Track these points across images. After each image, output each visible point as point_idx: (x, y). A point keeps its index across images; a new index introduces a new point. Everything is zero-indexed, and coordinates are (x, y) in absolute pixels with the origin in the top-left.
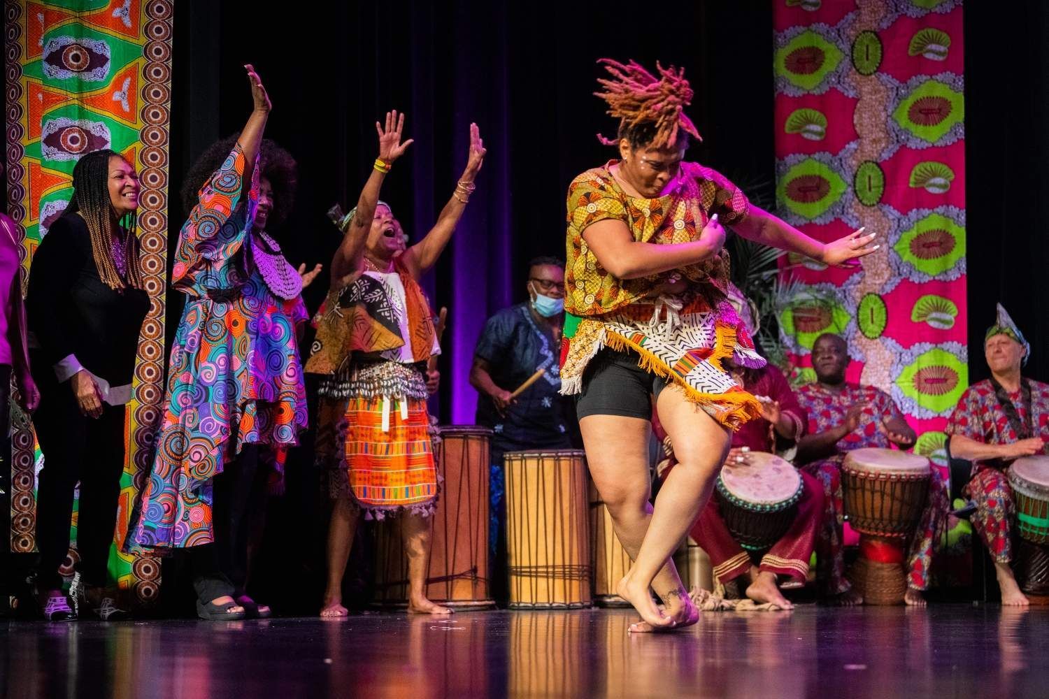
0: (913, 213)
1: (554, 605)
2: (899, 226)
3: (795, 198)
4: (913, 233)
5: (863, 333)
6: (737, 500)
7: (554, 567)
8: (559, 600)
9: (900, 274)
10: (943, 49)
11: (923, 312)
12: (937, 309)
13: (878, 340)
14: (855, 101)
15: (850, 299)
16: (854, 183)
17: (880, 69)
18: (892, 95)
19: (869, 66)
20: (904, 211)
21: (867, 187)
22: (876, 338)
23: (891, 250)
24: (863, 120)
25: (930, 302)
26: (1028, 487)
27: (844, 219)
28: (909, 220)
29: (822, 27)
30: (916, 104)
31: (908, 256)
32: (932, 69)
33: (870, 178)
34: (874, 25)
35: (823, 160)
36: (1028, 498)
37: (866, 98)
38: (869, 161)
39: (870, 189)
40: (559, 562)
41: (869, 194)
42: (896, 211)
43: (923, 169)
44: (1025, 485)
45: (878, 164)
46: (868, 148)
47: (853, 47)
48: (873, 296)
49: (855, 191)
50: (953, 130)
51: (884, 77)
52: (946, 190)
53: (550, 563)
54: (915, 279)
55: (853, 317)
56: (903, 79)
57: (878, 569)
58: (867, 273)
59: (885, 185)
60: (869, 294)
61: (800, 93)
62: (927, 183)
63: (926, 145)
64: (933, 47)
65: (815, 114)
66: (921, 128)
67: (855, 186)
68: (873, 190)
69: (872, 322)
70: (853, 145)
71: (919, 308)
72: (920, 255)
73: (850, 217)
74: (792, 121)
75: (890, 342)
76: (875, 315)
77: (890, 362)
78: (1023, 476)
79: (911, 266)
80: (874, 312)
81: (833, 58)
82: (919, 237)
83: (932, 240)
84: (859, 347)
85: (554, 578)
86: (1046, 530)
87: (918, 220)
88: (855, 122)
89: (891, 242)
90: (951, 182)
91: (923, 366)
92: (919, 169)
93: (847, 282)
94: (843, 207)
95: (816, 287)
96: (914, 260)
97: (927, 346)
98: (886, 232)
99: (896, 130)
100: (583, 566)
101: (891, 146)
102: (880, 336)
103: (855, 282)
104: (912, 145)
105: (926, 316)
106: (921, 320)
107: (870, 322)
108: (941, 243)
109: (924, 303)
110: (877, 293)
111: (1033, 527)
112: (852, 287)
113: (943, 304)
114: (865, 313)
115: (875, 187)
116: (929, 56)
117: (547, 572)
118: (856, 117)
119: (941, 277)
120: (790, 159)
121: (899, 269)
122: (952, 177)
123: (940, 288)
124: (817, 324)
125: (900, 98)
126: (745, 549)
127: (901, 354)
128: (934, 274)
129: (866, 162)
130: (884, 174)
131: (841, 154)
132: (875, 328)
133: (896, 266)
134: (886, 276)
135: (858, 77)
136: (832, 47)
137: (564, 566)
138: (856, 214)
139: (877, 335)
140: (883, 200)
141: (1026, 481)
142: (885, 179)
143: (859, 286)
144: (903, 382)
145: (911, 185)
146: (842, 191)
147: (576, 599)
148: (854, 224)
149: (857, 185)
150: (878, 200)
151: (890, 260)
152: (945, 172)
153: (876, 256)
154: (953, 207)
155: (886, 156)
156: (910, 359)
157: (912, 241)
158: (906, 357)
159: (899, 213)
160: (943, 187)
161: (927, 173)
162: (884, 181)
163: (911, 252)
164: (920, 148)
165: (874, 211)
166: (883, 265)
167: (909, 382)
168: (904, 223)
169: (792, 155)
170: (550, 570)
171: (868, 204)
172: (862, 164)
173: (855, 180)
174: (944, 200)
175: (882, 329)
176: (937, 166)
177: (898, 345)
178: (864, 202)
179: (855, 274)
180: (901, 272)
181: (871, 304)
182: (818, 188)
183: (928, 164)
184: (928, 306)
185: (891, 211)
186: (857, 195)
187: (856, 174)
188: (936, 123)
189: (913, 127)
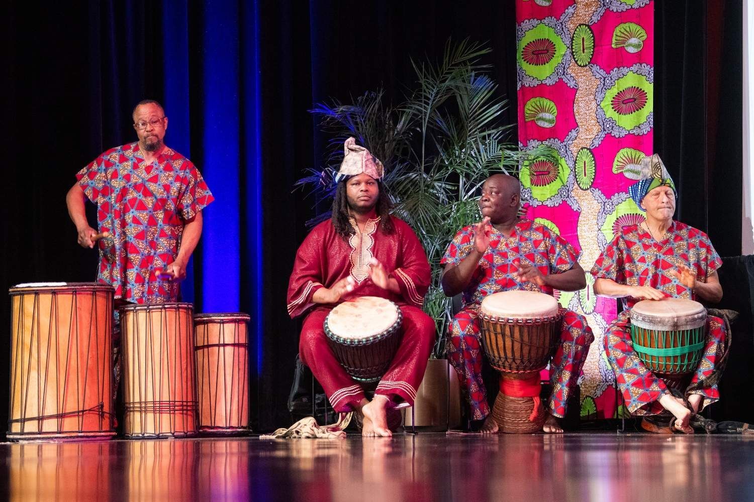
0: (614, 72)
2: (604, 84)
3: (530, 62)
4: (614, 91)
5: (579, 185)
7: (146, 402)
8: (150, 430)
9: (604, 130)
11: (621, 164)
12: (631, 161)
13: (589, 191)
15: (569, 153)
16: (572, 46)
20: (608, 69)
22: (588, 189)
23: (599, 107)
25: (626, 155)
27: (565, 80)
28: (611, 79)
31: (610, 113)
33: (583, 39)
35: (550, 24)
38: (583, 24)
39: (583, 50)
40: (150, 399)
41: (583, 55)
42: (602, 70)
43: (623, 30)
45: (589, 27)
46: (582, 12)
48: (586, 150)
49: (572, 53)
52: (639, 50)
53: (143, 400)
54: (616, 133)
55: (572, 170)
58: (581, 129)
59: (594, 47)
60: (582, 149)
62: (626, 44)
63: (626, 7)
67: (572, 49)
68: (585, 51)
69: (585, 175)
70: (571, 10)
71: (618, 161)
72: (619, 111)
73: (569, 76)
75: (598, 192)
76: (587, 168)
77: (597, 211)
79: (611, 120)
80: (586, 165)
82: (620, 93)
83: (628, 96)
84: (576, 198)
85: (146, 411)
87: (619, 78)
89: (598, 99)
90: (643, 41)
91: (620, 214)
92: (619, 30)
93: (567, 137)
94: (564, 68)
95: (547, 143)
96: (615, 115)
97: (624, 196)
98: (594, 90)
100: (183, 402)
101: (599, 10)
102: (591, 187)
103: (573, 137)
104: (614, 8)
105: (622, 168)
106: (619, 171)
107: (584, 174)
108: (635, 100)
109: (622, 156)
110: (589, 147)
112: (571, 142)
113: (637, 157)
114: (580, 165)
115: (587, 49)
117: (140, 407)
119: (635, 131)
120: (526, 24)
121: (603, 124)
122: (645, 37)
123: (633, 141)
124: (547, 177)
127: (605, 203)
128: (629, 129)
129: (580, 25)
130: (593, 36)
131: (562, 18)
132: (586, 180)
133: (603, 121)
134: (595, 132)
137: (154, 402)
138: (573, 75)
139: (589, 187)
140: (593, 61)
142: (594, 40)
143: (576, 141)
144: (606, 230)
145: (613, 46)
146: (563, 53)
147: (166, 429)
148: (571, 84)
149: (573, 47)
150: (589, 60)
151: (598, 117)
152: (639, 33)
153: (587, 112)
154: (645, 65)
155: (595, 19)
156: (611, 208)
157: (614, 98)
158: (608, 206)
159: (605, 72)
160: (637, 46)
161: (626, 33)
162: (594, 42)
163: (613, 108)
164: (620, 11)
165: (586, 71)
166: (593, 121)
167: (610, 229)
168: (608, 81)
169: (527, 21)
170: (143, 405)
171: (582, 65)
172: (577, 27)
173: (572, 43)
174: (637, 59)
175: (592, 181)
176: (633, 27)
177: (602, 195)
178: (579, 63)
179: (573, 130)
180: (605, 128)
181: (584, 158)
182: (548, 51)
183: (627, 25)
184: (624, 158)
185: (598, 71)
186: (574, 56)
187: (573, 37)
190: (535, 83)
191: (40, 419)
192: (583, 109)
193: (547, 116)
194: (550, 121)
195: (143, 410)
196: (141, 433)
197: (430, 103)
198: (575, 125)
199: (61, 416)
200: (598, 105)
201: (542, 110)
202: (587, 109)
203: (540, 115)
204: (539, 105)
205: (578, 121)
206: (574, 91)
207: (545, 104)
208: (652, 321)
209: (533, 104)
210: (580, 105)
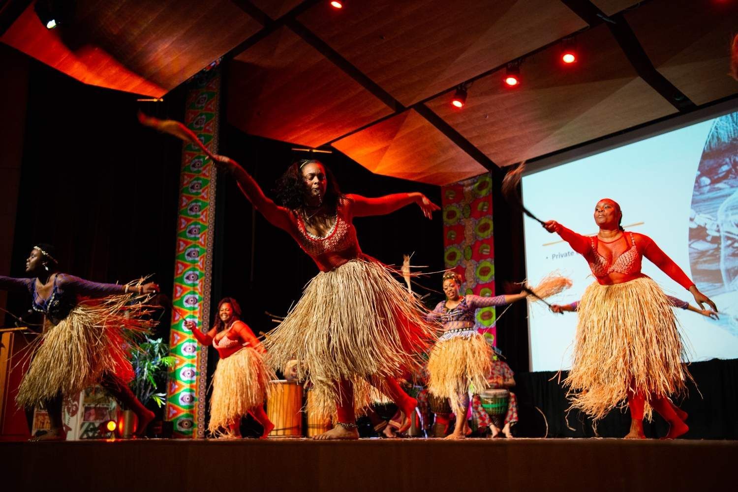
4: (481, 312)
10: (489, 250)
14: (466, 268)
17: (472, 258)
18: (475, 266)
19: (469, 257)
29: (456, 245)
30: (481, 269)
32: (485, 257)
34: (470, 244)
37: (468, 267)
46: (469, 284)
47: (464, 251)
50: (491, 277)
51: (473, 261)
54: (482, 327)
56: (478, 261)
63: (484, 282)
64: (486, 250)
66: (483, 277)
72: (483, 319)
79: (481, 323)
81: (459, 255)
82: (483, 313)
83: (486, 314)
92: (482, 291)
96: (482, 321)
99: (476, 278)
101: (475, 283)
104: (480, 283)
113: (490, 335)
116: (484, 253)
118: (465, 274)
119: (489, 326)
123: (488, 330)
125: (477, 267)
128: (487, 325)
135: (465, 261)
136: (459, 251)
152: (489, 291)
155: (474, 287)
163: (481, 318)
172: (467, 289)
176: (487, 289)
183: (485, 289)
188: (487, 275)
189: (480, 277)
191: (277, 430)
195: (313, 427)
199: (284, 429)
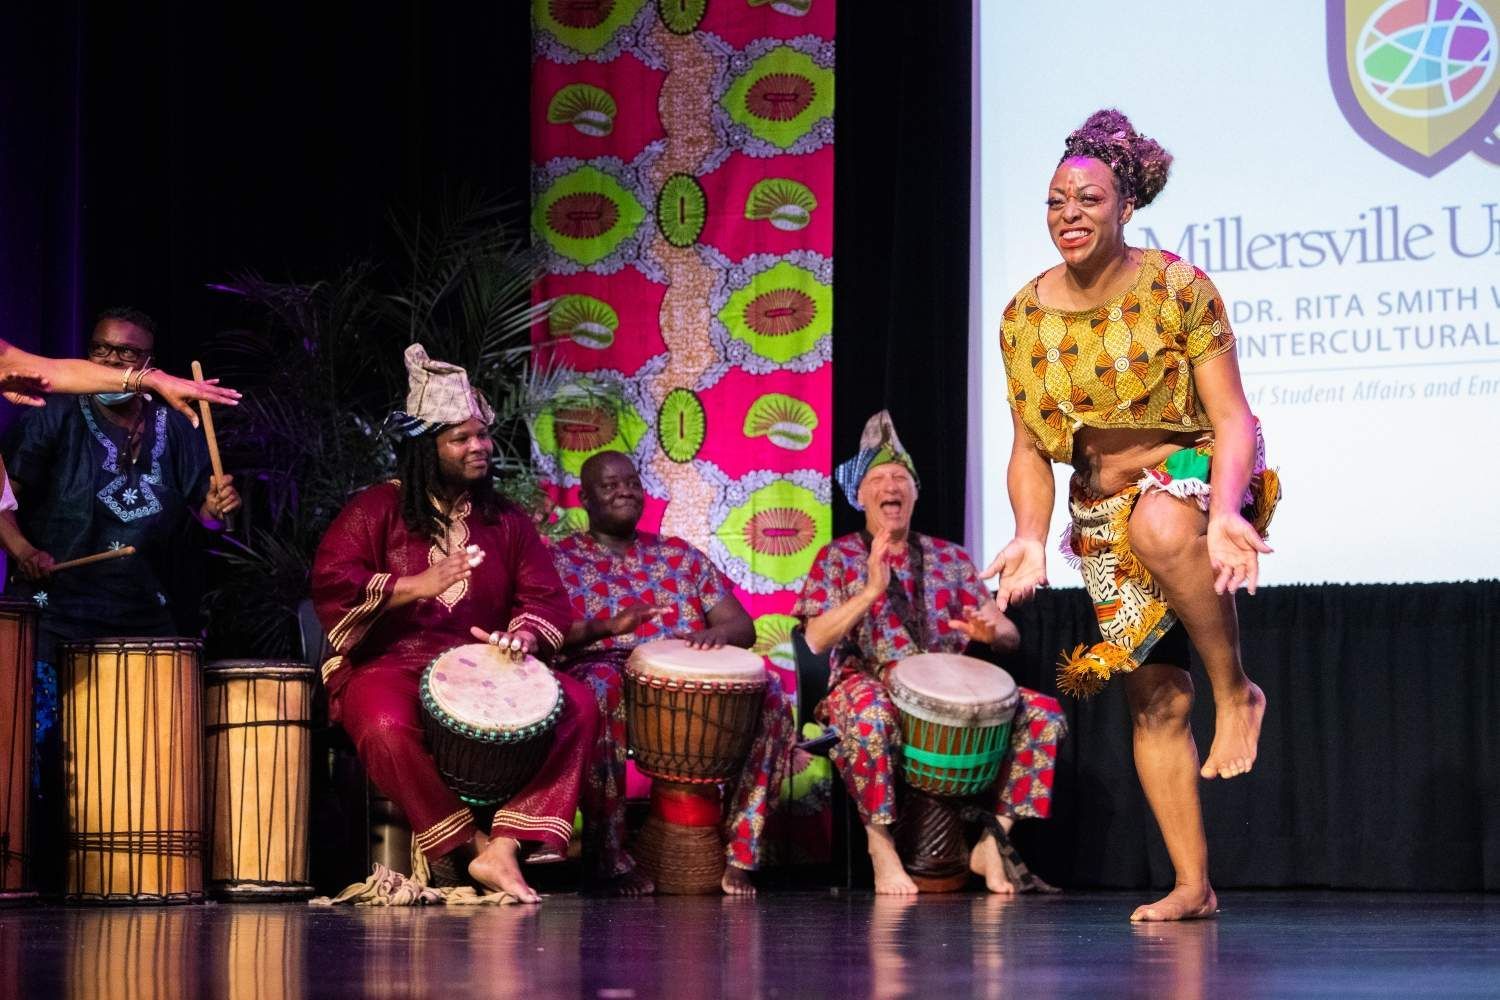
0: (750, 262)
1: (141, 897)
2: (727, 281)
3: (564, 230)
4: (750, 294)
5: (667, 453)
6: (456, 723)
7: (141, 834)
8: (149, 887)
9: (727, 359)
11: (763, 421)
12: (785, 416)
13: (690, 465)
14: (663, 74)
15: (646, 396)
16: (658, 208)
17: (701, 26)
18: (722, 67)
19: (686, 19)
20: (736, 255)
21: (679, 216)
22: (687, 461)
23: (714, 319)
24: (672, 106)
25: (774, 405)
26: (920, 703)
27: (641, 267)
28: (744, 272)
30: (759, 84)
31: (741, 331)
32: (785, 29)
33: (682, 200)
35: (609, 169)
36: (919, 720)
37: (680, 70)
38: (683, 174)
39: (682, 220)
40: (150, 825)
41: (681, 226)
42: (723, 256)
43: (767, 191)
44: (914, 700)
45: (696, 180)
46: (680, 153)
48: (684, 393)
49: (659, 222)
50: (817, 127)
51: (709, 38)
52: (804, 225)
53: (136, 827)
54: (751, 367)
55: (651, 427)
56: (739, 44)
57: (681, 836)
58: (675, 356)
59: (706, 214)
60: (677, 389)
61: (574, 58)
62: (773, 214)
63: (774, 151)
65: (598, 94)
66: (766, 123)
67: (658, 215)
68: (687, 220)
69: (682, 435)
70: (657, 147)
71: (756, 415)
72: (759, 329)
73: (651, 261)
74: (561, 101)
75: (710, 469)
76: (686, 423)
77: (708, 501)
78: (912, 686)
79: (745, 347)
80: (685, 419)
82: (760, 298)
83: (778, 305)
84: (659, 475)
85: (141, 853)
86: (946, 772)
87: (758, 272)
88: (661, 109)
89: (715, 306)
90: (811, 213)
91: (760, 508)
92: (761, 190)
93: (643, 368)
94: (640, 247)
95: (594, 376)
96: (751, 336)
97: (768, 476)
98: (707, 289)
99: (726, 126)
100: (191, 832)
101: (717, 152)
102: (694, 458)
103: (655, 369)
104: (750, 150)
105: (766, 427)
106: (759, 433)
107: (678, 434)
108: (794, 311)
109: (766, 407)
110: (690, 388)
111: (927, 767)
112: (651, 377)
113: (795, 409)
114: (670, 421)
115: (690, 216)
116: (785, 9)
117: (130, 843)
118: (662, 101)
119: (792, 366)
120: (556, 165)
121: (726, 350)
122: (814, 205)
123: (788, 382)
124: (593, 437)
125: (733, 74)
126: (467, 804)
127: (726, 487)
128: (781, 360)
129: (677, 175)
130: (704, 195)
131: (638, 160)
132: (686, 445)
133: (722, 347)
134: (706, 362)
135: (667, 36)
137: (158, 833)
138: (658, 259)
139: (689, 457)
140: (703, 238)
141: (915, 693)
142: (706, 202)
143: (661, 376)
144: (728, 534)
145: (748, 216)
146: (638, 220)
147: (177, 888)
148: (656, 276)
149: (662, 212)
150: (695, 237)
151: (712, 336)
152: (803, 197)
153: (690, 328)
154: (813, 253)
155: (709, 167)
156: (740, 496)
157: (748, 306)
158: (734, 493)
159: (728, 260)
160: (800, 219)
161: (774, 196)
162: (706, 207)
163: (746, 323)
164: (763, 156)
165: (688, 256)
166: (701, 343)
167: (738, 533)
168: (736, 276)
169: (558, 159)
170: (135, 839)
171: (680, 244)
172: (671, 178)
173: (659, 204)
174: (799, 241)
175: (697, 447)
176: (790, 186)
177: (721, 473)
178: (673, 239)
179: (655, 357)
180: (729, 356)
181: (681, 407)
182: (600, 215)
183: (775, 182)
184: (771, 411)
185: (716, 256)
186: (661, 228)
187: (661, 194)
188: (790, 117)
189: (752, 121)
190: (573, 269)
192: (678, 320)
193: (595, 328)
194: (600, 338)
196: (131, 894)
197: (443, 290)
198: (664, 348)
200: (713, 316)
201: (586, 317)
202: (690, 320)
203: (582, 326)
204: (579, 307)
205: (667, 340)
206: (662, 288)
207: (592, 307)
208: (937, 708)
209: (568, 306)
210: (675, 313)
